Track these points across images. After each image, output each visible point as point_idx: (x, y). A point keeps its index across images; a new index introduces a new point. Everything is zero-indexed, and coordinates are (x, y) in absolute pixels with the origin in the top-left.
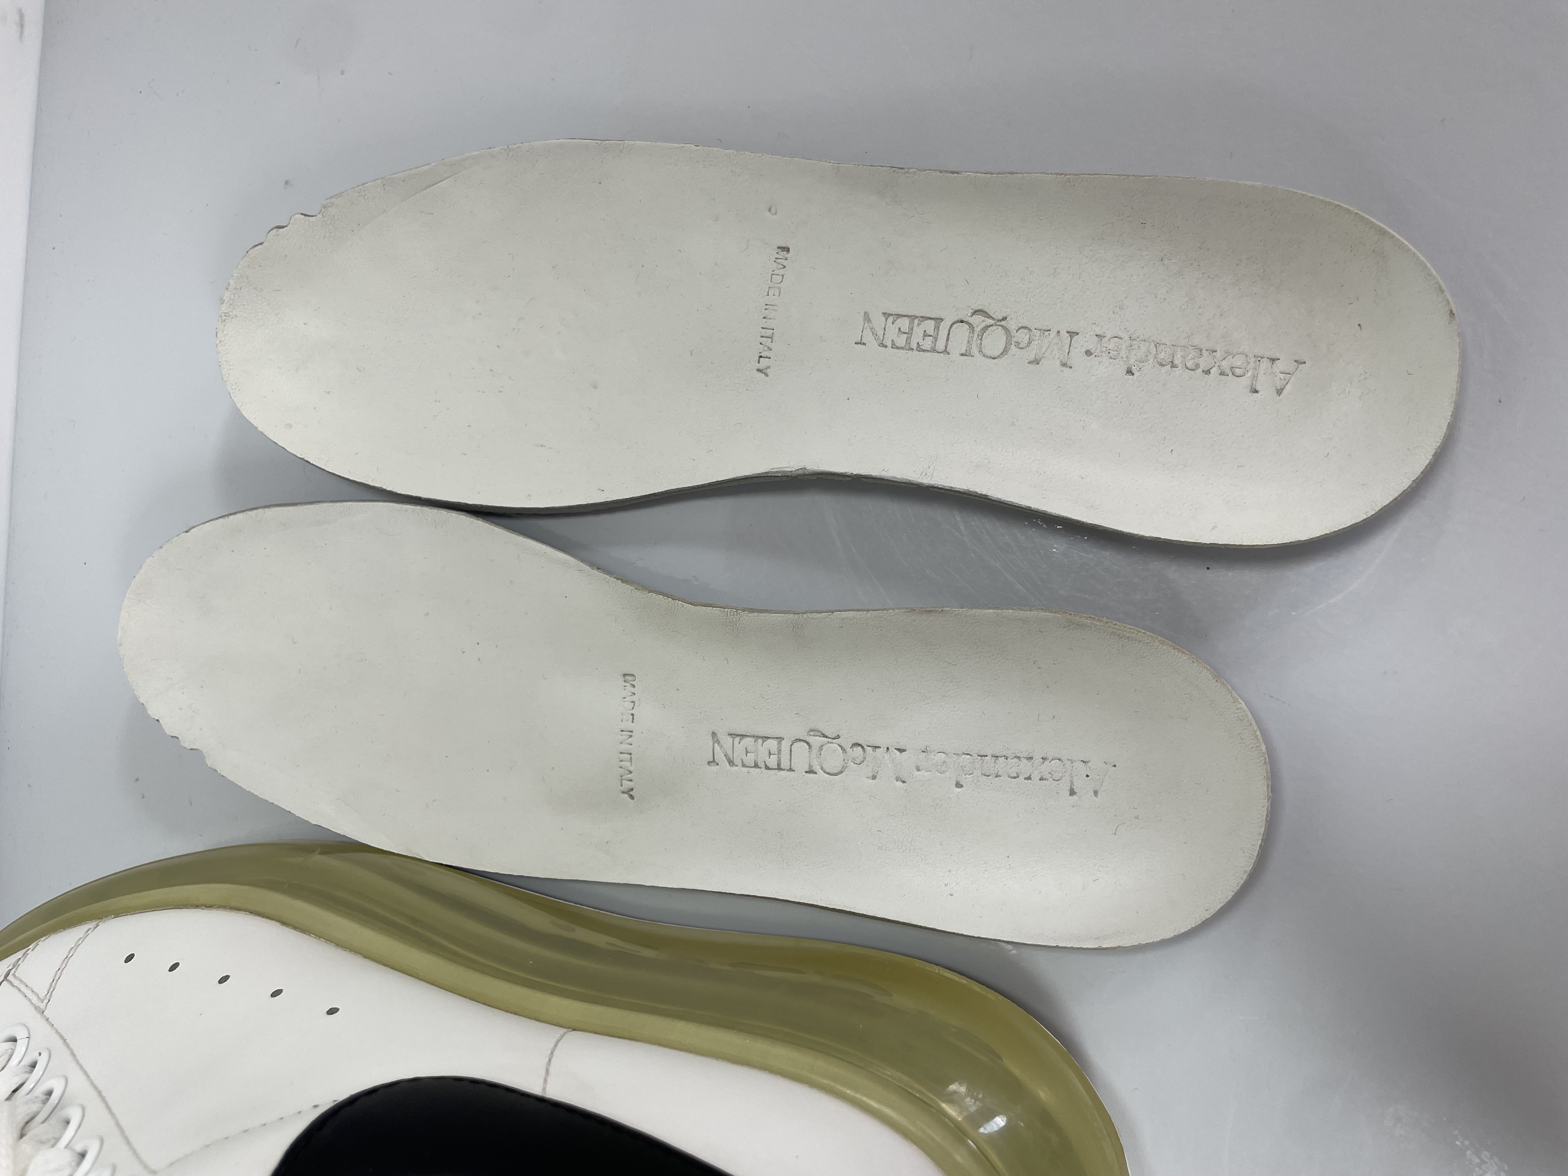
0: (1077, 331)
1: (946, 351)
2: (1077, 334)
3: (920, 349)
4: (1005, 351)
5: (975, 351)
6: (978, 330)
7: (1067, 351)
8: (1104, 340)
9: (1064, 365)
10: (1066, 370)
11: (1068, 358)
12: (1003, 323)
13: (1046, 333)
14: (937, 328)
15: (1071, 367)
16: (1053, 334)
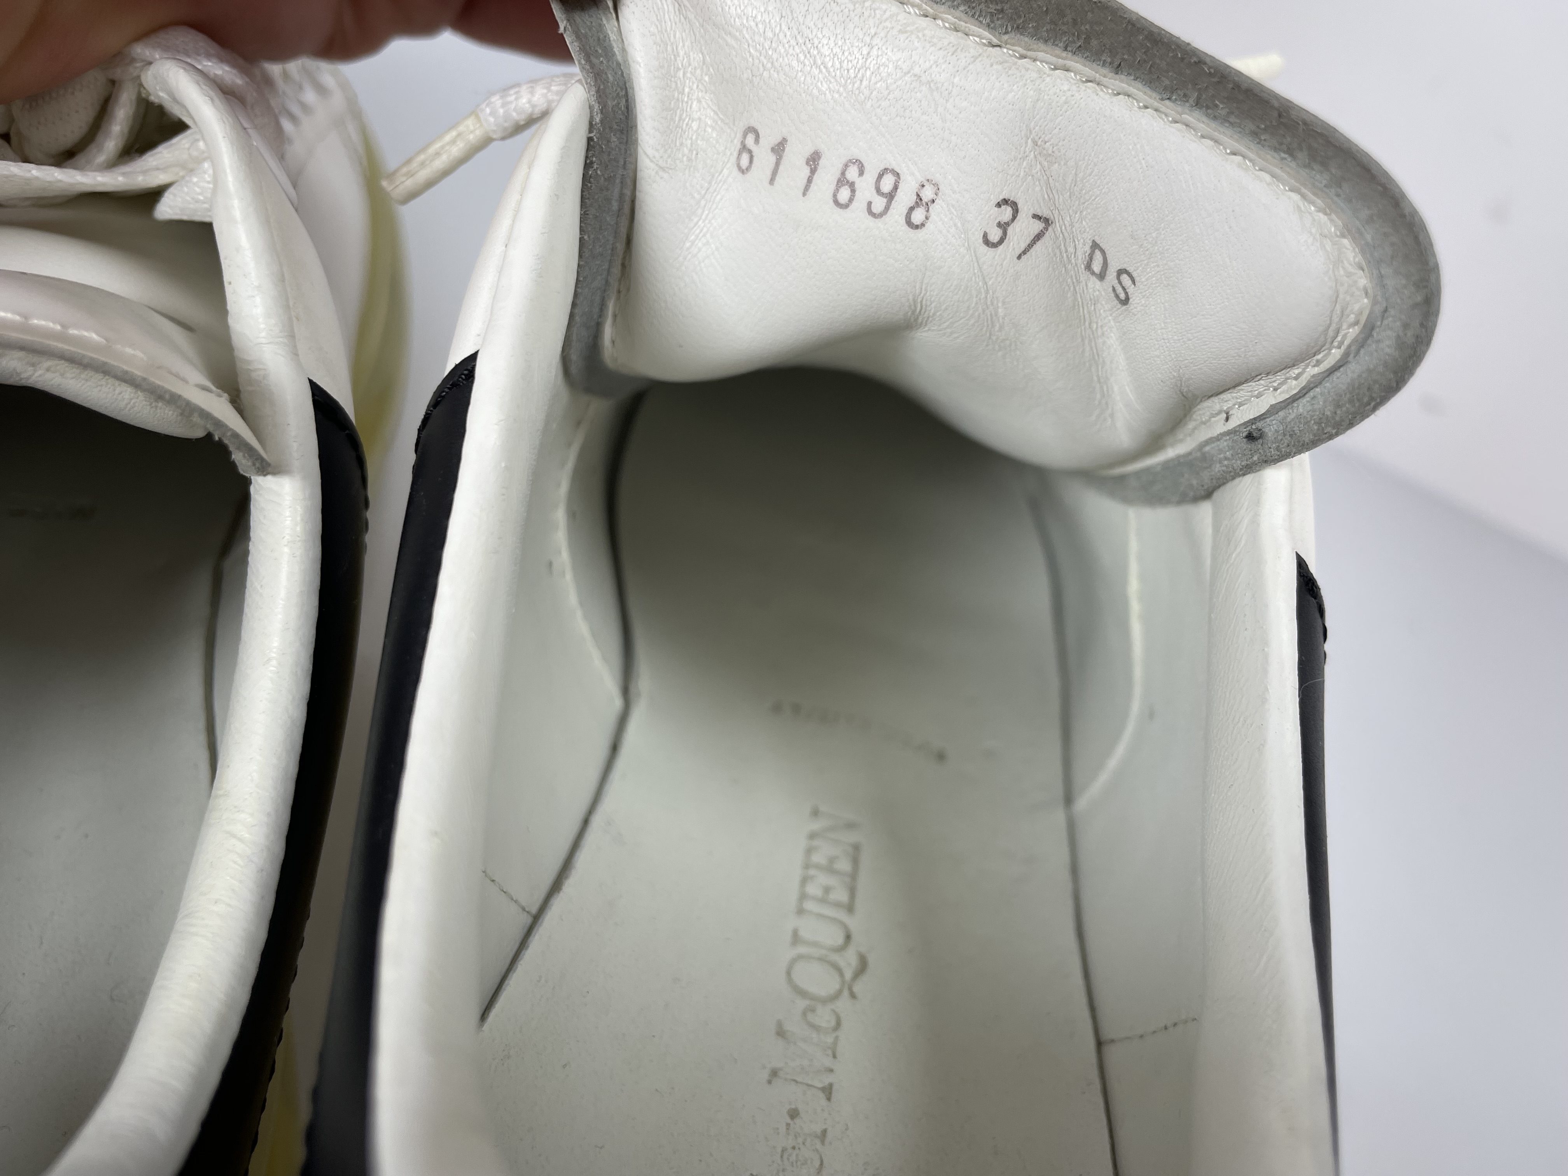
0: (833, 1099)
1: (800, 911)
2: (829, 1099)
3: (804, 881)
4: (803, 993)
5: (802, 950)
6: (835, 957)
7: (799, 1080)
8: (818, 1142)
9: (774, 1073)
10: (765, 1075)
11: (786, 1080)
12: (846, 993)
13: (830, 1052)
14: (837, 905)
15: (770, 1082)
16: (828, 1062)
